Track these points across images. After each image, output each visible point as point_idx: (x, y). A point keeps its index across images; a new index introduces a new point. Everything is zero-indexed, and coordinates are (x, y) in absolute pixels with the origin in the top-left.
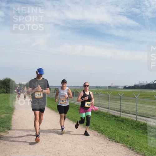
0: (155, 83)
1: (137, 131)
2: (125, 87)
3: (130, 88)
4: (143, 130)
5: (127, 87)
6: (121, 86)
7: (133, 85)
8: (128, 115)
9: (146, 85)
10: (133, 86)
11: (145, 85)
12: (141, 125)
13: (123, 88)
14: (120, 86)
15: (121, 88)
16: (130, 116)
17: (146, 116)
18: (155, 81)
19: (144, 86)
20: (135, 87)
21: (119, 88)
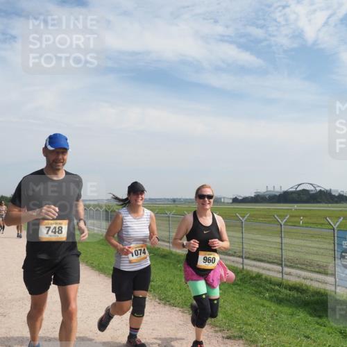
0: (298, 189)
1: (240, 290)
2: (235, 200)
3: (246, 200)
4: (254, 288)
5: (240, 198)
6: (228, 198)
7: (253, 195)
8: (231, 258)
9: (280, 195)
10: (252, 197)
11: (278, 194)
12: (252, 278)
13: (231, 201)
14: (224, 198)
15: (226, 201)
16: (233, 262)
17: (266, 259)
18: (299, 185)
19: (275, 196)
20: (258, 199)
21: (224, 203)
